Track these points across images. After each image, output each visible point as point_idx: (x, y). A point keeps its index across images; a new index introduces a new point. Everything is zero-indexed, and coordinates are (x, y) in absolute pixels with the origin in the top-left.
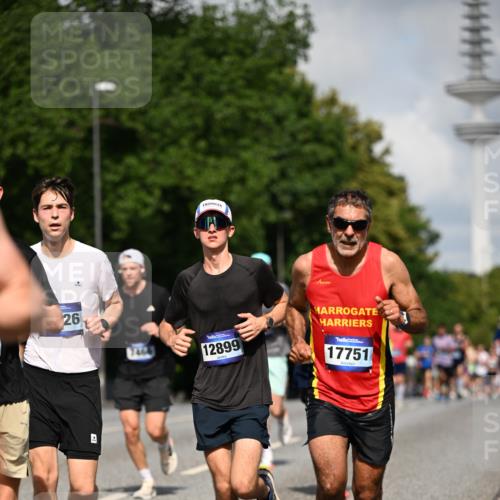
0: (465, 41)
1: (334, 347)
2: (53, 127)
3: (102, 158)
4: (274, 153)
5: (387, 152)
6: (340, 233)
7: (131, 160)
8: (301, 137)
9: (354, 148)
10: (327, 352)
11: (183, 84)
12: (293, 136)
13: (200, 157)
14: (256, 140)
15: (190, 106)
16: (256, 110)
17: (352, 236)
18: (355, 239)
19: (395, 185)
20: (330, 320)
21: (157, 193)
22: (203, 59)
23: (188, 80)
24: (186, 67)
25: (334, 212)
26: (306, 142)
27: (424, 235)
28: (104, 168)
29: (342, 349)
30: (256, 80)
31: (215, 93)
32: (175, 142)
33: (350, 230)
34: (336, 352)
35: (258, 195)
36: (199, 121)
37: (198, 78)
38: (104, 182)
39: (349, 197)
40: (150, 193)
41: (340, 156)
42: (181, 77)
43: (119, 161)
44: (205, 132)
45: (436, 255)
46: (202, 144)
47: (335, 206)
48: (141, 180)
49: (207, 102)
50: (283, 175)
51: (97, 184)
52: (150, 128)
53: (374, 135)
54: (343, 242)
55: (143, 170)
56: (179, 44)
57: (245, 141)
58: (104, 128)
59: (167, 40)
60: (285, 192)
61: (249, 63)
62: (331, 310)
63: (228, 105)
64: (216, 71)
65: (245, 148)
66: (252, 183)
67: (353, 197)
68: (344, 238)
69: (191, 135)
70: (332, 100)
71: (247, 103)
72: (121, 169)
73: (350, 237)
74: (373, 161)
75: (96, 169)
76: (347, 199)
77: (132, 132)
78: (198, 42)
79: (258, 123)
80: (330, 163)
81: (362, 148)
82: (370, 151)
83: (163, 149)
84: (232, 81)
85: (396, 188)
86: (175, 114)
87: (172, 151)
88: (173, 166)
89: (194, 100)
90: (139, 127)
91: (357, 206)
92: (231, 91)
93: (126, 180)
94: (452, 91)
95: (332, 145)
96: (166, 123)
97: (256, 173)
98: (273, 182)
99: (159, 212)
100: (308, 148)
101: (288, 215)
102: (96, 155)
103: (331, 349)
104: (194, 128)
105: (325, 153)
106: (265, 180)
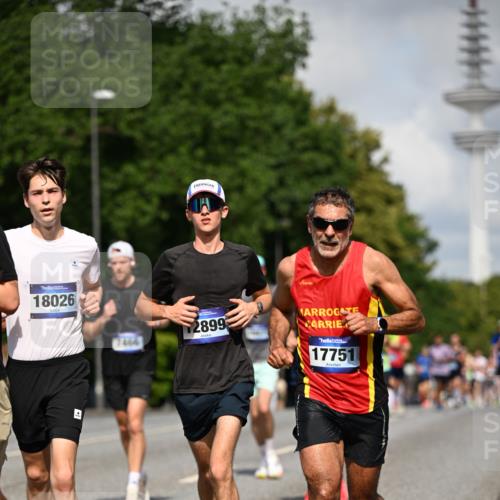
0: (463, 50)
1: (319, 348)
2: (51, 135)
3: (101, 165)
4: (272, 161)
5: (385, 160)
6: (320, 233)
7: (129, 168)
8: (300, 145)
9: (353, 156)
10: (312, 354)
11: (182, 92)
12: (291, 144)
13: (198, 165)
14: (255, 148)
15: (188, 114)
16: (254, 118)
17: (333, 236)
18: (336, 239)
19: (394, 193)
20: (314, 322)
21: (156, 201)
22: (201, 67)
23: (187, 89)
24: (184, 76)
25: (313, 212)
26: (305, 150)
27: (422, 244)
28: (102, 176)
29: (326, 350)
30: (254, 88)
31: (213, 102)
32: (173, 150)
33: (330, 230)
34: (320, 354)
35: (256, 203)
36: (197, 129)
37: (196, 86)
38: (103, 191)
39: (330, 196)
40: (148, 201)
41: (338, 164)
42: (179, 85)
43: (117, 169)
44: (204, 140)
45: (434, 263)
46: (200, 153)
47: (315, 206)
48: (139, 188)
49: (205, 110)
50: (281, 183)
51: (96, 192)
52: (148, 136)
53: (372, 143)
54: (323, 243)
55: (141, 178)
56: (177, 52)
57: (244, 149)
58: (102, 137)
59: (165, 48)
60: (284, 200)
61: (247, 71)
62: (314, 311)
63: (226, 113)
64: (214, 80)
65: (243, 156)
66: (250, 190)
67: (333, 195)
68: (324, 238)
69: (190, 143)
70: (330, 109)
71: (246, 111)
72: (119, 177)
73: (330, 238)
74: (371, 169)
75: (95, 177)
76: (327, 198)
77: (130, 140)
78: (196, 51)
79: (257, 131)
80: (328, 171)
81: (360, 156)
82: (368, 159)
83: (161, 157)
84: (231, 89)
85: (394, 196)
86: (174, 122)
87: (171, 159)
88: (172, 174)
89: (193, 109)
90: (137, 135)
91: (337, 205)
92: (230, 99)
93: (124, 188)
94: (451, 99)
95: (330, 153)
96: (165, 131)
97: (255, 181)
98: (271, 190)
99: (157, 220)
100: (306, 157)
101: (286, 223)
102: (95, 162)
103: (315, 350)
104: (192, 136)
105: (323, 161)
106: (264, 189)
